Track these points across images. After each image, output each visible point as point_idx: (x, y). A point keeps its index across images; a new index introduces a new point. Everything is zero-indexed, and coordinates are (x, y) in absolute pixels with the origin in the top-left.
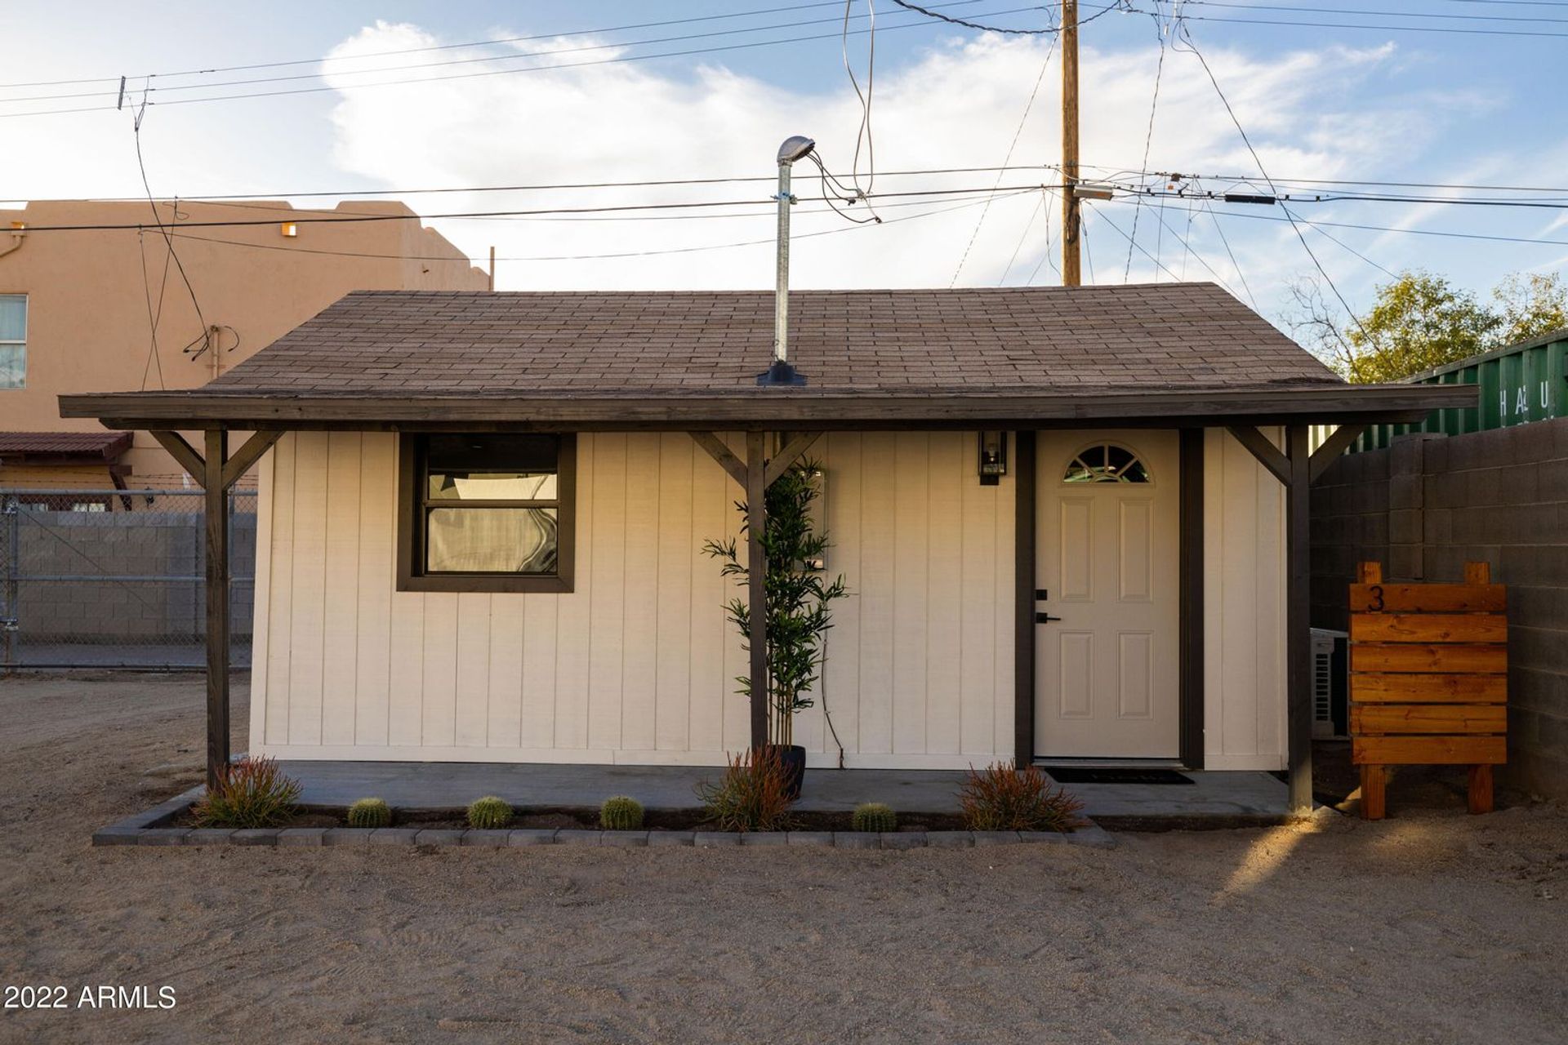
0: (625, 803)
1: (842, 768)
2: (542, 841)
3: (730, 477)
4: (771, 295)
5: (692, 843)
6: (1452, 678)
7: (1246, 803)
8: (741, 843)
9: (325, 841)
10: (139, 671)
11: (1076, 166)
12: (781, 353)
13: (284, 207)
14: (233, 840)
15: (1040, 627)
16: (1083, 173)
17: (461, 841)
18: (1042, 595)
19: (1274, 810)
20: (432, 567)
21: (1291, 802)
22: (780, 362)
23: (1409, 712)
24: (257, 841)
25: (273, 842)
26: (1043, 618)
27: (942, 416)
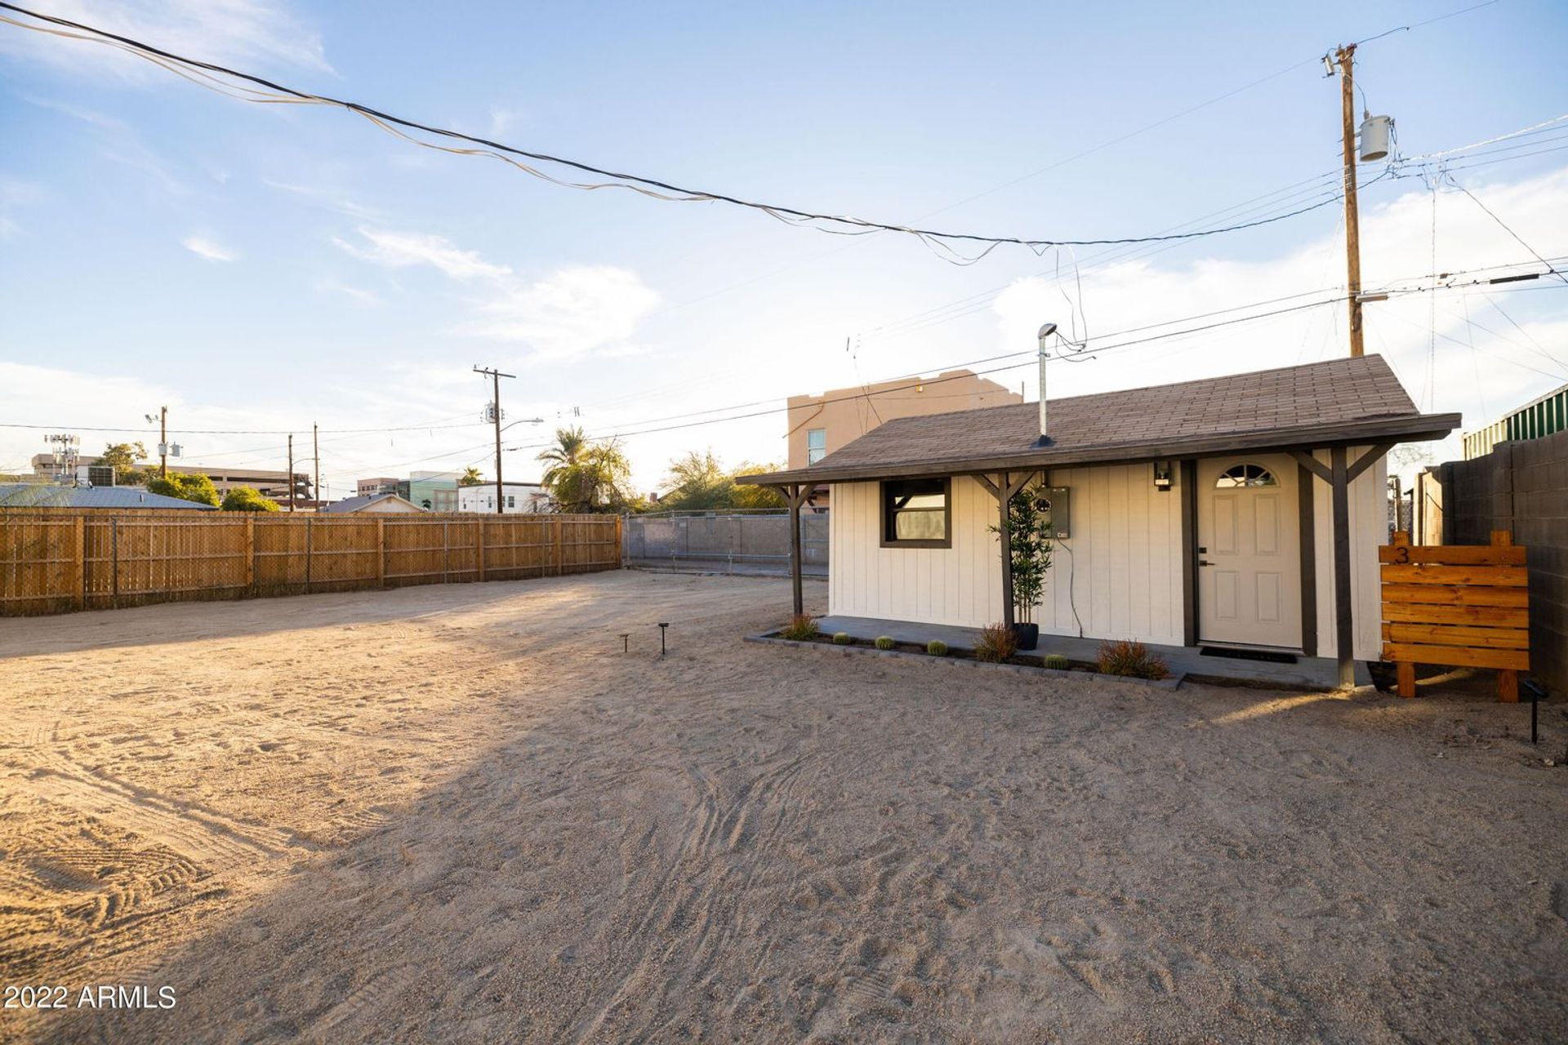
0: (936, 643)
1: (1081, 637)
2: (892, 656)
3: (991, 496)
4: (1037, 404)
5: (953, 664)
6: (1473, 609)
7: (1307, 675)
8: (975, 666)
9: (814, 648)
10: (763, 576)
11: (1358, 284)
12: (1043, 432)
13: (918, 379)
14: (785, 644)
15: (1202, 569)
16: (1364, 287)
17: (861, 653)
18: (1204, 551)
19: (1327, 683)
20: (899, 537)
21: (1341, 680)
22: (1043, 436)
23: (1434, 629)
24: (792, 645)
25: (797, 646)
26: (1205, 564)
27: (1078, 460)
